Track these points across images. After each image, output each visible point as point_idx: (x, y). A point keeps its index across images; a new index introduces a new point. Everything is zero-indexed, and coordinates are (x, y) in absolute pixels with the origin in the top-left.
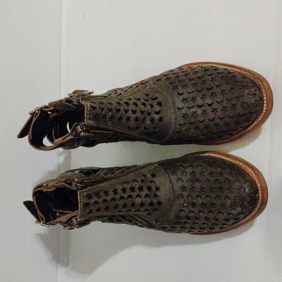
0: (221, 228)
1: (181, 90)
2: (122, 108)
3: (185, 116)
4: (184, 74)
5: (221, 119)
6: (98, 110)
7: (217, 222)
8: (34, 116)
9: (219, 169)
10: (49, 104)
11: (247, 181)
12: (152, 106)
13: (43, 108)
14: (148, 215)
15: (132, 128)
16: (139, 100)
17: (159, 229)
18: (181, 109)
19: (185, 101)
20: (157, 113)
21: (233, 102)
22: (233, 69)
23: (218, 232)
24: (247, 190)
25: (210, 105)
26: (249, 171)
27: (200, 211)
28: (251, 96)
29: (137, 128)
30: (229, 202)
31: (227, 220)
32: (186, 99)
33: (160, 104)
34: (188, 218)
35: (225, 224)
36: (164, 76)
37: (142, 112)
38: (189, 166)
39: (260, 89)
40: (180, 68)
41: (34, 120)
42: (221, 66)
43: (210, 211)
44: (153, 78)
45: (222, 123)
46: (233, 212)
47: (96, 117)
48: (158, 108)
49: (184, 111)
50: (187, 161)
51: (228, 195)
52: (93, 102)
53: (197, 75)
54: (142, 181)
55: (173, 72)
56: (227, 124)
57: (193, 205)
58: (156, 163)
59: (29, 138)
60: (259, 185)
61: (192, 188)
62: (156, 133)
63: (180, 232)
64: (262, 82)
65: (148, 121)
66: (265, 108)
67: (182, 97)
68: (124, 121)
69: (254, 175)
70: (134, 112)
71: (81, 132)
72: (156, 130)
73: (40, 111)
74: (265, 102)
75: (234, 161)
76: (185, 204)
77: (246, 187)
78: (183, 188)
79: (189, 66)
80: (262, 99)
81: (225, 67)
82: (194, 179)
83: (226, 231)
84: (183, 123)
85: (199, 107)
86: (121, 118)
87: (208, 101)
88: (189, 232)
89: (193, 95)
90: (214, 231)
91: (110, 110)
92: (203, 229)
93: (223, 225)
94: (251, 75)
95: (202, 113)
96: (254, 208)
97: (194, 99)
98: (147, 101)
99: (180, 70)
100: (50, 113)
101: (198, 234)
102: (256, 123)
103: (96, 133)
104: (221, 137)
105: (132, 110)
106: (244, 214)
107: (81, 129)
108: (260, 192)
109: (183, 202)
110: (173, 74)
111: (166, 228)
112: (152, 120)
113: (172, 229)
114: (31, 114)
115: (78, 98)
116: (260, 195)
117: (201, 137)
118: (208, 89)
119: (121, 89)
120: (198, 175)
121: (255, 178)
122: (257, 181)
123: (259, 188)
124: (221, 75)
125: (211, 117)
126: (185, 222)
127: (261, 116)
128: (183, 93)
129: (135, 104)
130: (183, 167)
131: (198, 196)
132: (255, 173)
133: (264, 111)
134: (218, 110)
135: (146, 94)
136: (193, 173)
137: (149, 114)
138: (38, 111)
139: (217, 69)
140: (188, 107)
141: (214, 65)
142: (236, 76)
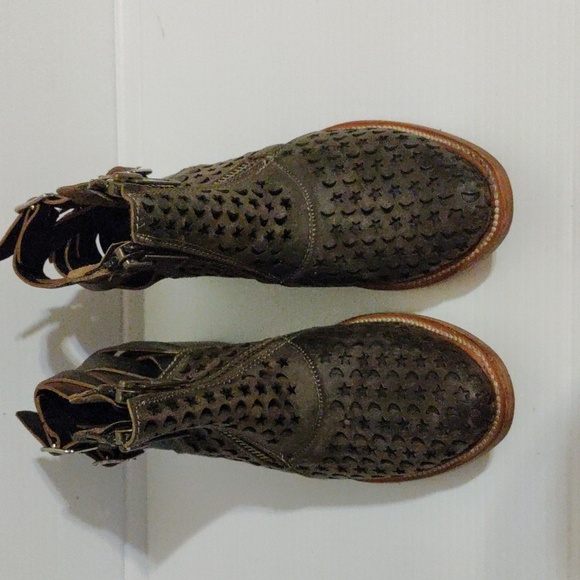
0: (419, 470)
1: (330, 177)
2: (208, 208)
3: (336, 230)
4: (338, 143)
5: (409, 239)
6: (158, 213)
7: (412, 459)
8: (27, 215)
9: (417, 350)
10: (58, 191)
11: (473, 375)
12: (269, 207)
13: (44, 199)
14: (269, 442)
15: (227, 250)
16: (244, 193)
17: (292, 471)
18: (330, 215)
19: (338, 200)
20: (280, 222)
21: (434, 208)
22: (437, 140)
23: (413, 478)
24: (473, 395)
25: (387, 211)
26: (478, 355)
27: (377, 436)
28: (468, 198)
29: (238, 250)
30: (435, 418)
31: (430, 454)
32: (340, 196)
33: (286, 203)
34: (352, 449)
35: (428, 463)
36: (297, 145)
37: (250, 219)
38: (357, 344)
39: (488, 185)
40: (331, 131)
41: (26, 224)
42: (412, 131)
43: (396, 437)
44: (276, 149)
45: (409, 248)
46: (443, 438)
47: (154, 227)
48: (282, 212)
49: (334, 220)
50: (351, 333)
51: (435, 404)
52: (147, 196)
53: (364, 148)
54: (262, 374)
55: (316, 138)
56: (418, 250)
57: (364, 423)
58: (289, 336)
59: (16, 261)
60: (496, 384)
61: (362, 390)
62: (277, 261)
63: (334, 476)
64: (492, 169)
65: (261, 238)
66: (496, 223)
67: (331, 191)
68: (212, 234)
69: (487, 364)
70: (233, 218)
71: (125, 260)
72: (276, 256)
73: (38, 206)
74: (497, 210)
75: (447, 335)
76: (347, 422)
77: (471, 390)
78: (343, 389)
79: (350, 127)
80: (490, 204)
81: (421, 134)
82: (365, 371)
83: (429, 475)
84: (332, 244)
85: (367, 213)
86: (204, 230)
87: (384, 201)
88: (354, 476)
89: (355, 188)
90: (405, 475)
91: (183, 212)
92: (383, 471)
93: (423, 464)
94: (471, 155)
95: (370, 227)
96: (486, 431)
97: (355, 197)
98: (261, 196)
99: (332, 134)
100: (58, 209)
101: (372, 481)
102: (477, 251)
103: (155, 261)
104: (407, 276)
105: (229, 213)
106: (466, 443)
107: (125, 253)
108: (498, 398)
109: (343, 418)
110: (317, 142)
111: (306, 468)
112: (270, 236)
113: (320, 472)
114: (20, 212)
115: (119, 184)
116: (499, 405)
117: (366, 275)
118: (385, 178)
119: (209, 168)
120: (373, 363)
121: (490, 370)
122: (493, 377)
123: (497, 391)
124: (412, 150)
125: (388, 235)
126: (345, 458)
127: (488, 239)
128: (335, 183)
129: (236, 201)
130: (344, 345)
131: (372, 405)
132: (488, 360)
133: (494, 229)
134: (402, 221)
135: (258, 183)
136: (363, 359)
137: (264, 223)
138: (35, 205)
139: (406, 137)
140: (343, 213)
141: (399, 129)
142: (441, 155)
